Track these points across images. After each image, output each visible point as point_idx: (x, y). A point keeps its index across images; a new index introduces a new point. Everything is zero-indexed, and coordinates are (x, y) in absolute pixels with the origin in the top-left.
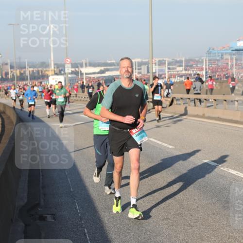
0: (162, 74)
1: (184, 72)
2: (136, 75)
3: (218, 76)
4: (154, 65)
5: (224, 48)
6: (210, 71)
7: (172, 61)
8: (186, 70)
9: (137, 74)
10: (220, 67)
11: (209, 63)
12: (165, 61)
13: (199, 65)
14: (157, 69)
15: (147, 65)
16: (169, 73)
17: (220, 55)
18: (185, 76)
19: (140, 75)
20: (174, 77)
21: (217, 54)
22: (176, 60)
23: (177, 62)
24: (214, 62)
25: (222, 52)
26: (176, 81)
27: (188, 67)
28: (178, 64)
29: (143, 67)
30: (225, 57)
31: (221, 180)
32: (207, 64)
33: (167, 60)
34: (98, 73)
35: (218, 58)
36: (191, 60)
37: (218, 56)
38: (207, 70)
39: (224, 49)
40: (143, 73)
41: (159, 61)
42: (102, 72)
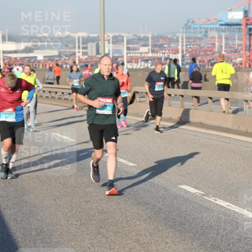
0: (119, 57)
1: (150, 55)
2: (79, 57)
3: (200, 61)
4: (106, 43)
5: (209, 20)
6: (188, 55)
7: (133, 37)
8: (153, 51)
9: (81, 54)
10: (202, 49)
11: (186, 42)
12: (123, 37)
13: (172, 45)
14: (111, 49)
15: (96, 43)
16: (129, 55)
17: (203, 31)
18: (151, 60)
19: (86, 57)
20: (135, 62)
21: (198, 30)
22: (140, 36)
23: (140, 39)
24: (194, 42)
25: (206, 26)
26: (138, 67)
27: (156, 47)
28: (142, 43)
29: (89, 45)
30: (211, 34)
31: (205, 215)
32: (184, 44)
33: (126, 36)
34: (23, 51)
35: (199, 36)
36: (161, 37)
37: (201, 32)
38: (184, 53)
39: (209, 23)
40: (90, 54)
41: (114, 37)
42: (28, 50)
